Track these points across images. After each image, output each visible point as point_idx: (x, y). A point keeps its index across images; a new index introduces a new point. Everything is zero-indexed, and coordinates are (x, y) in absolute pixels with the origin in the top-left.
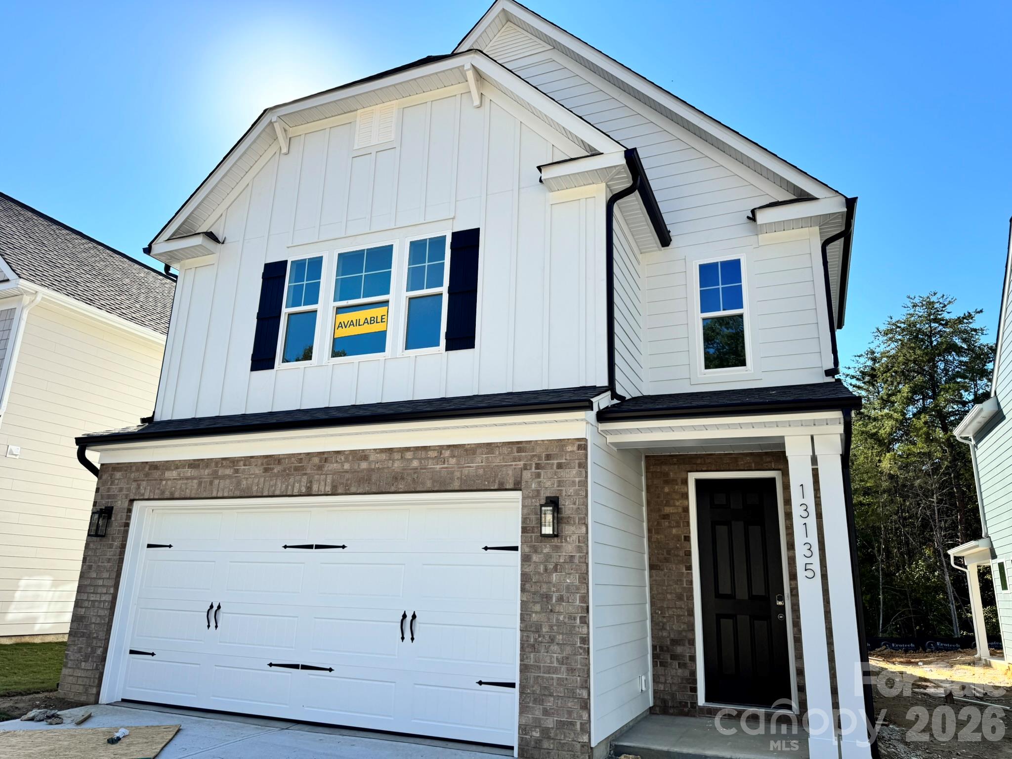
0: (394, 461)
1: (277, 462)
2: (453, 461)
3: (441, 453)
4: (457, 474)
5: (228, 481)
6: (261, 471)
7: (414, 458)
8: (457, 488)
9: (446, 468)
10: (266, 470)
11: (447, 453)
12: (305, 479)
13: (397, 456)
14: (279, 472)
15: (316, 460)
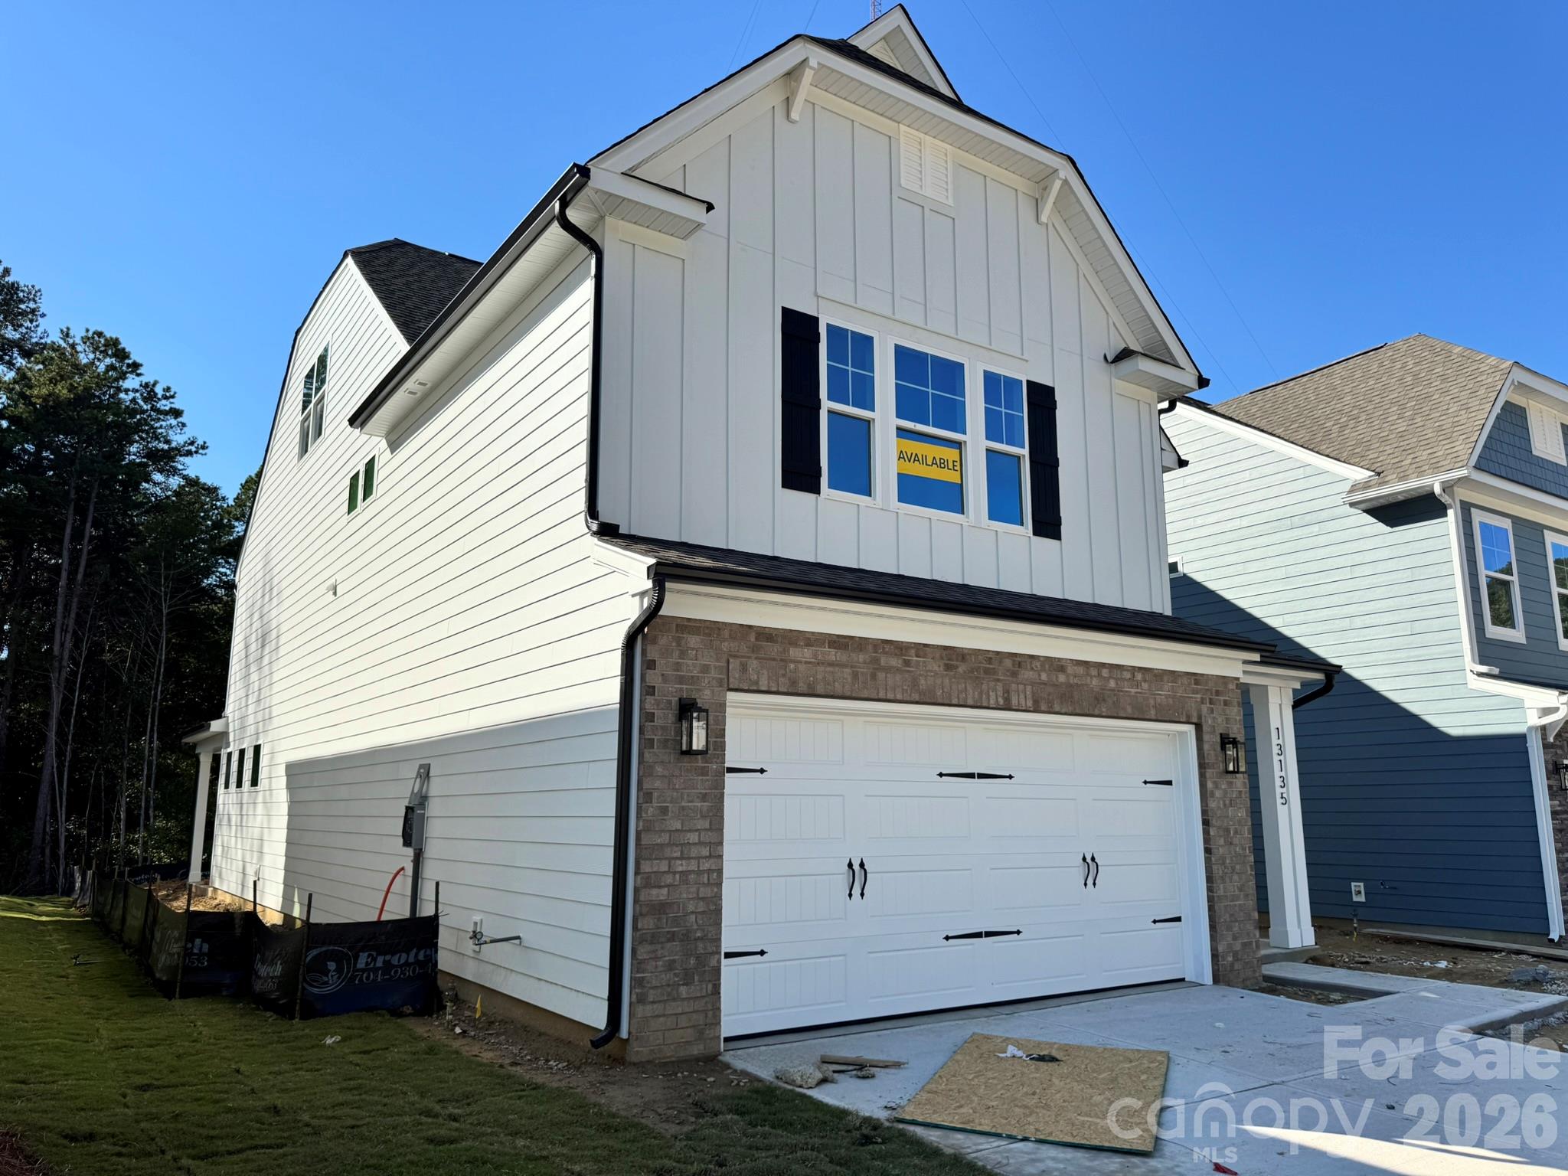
0: (1091, 677)
1: (960, 658)
2: (1145, 686)
3: (1134, 677)
4: (1152, 702)
5: (898, 677)
6: (941, 669)
7: (1111, 677)
8: (1154, 717)
9: (1140, 693)
10: (948, 667)
11: (1139, 676)
12: (1000, 687)
13: (1094, 672)
14: (965, 672)
15: (1008, 663)
